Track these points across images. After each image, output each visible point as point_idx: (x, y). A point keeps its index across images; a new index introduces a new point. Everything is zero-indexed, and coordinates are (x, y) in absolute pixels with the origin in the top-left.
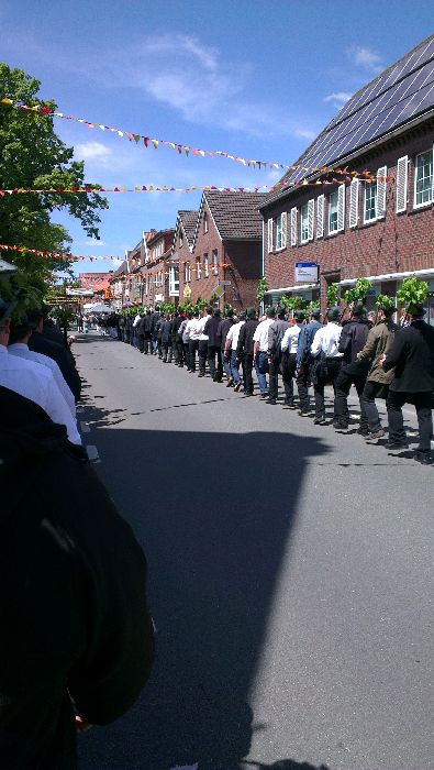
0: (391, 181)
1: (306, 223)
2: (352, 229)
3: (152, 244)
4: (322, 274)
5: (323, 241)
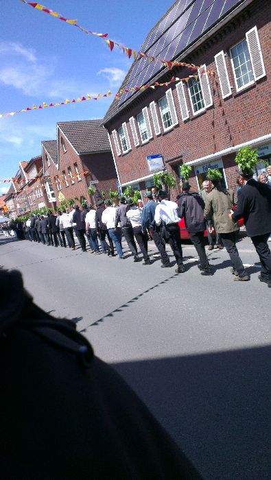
0: (212, 75)
1: (143, 127)
2: (185, 122)
3: (28, 169)
4: (166, 162)
5: (162, 136)
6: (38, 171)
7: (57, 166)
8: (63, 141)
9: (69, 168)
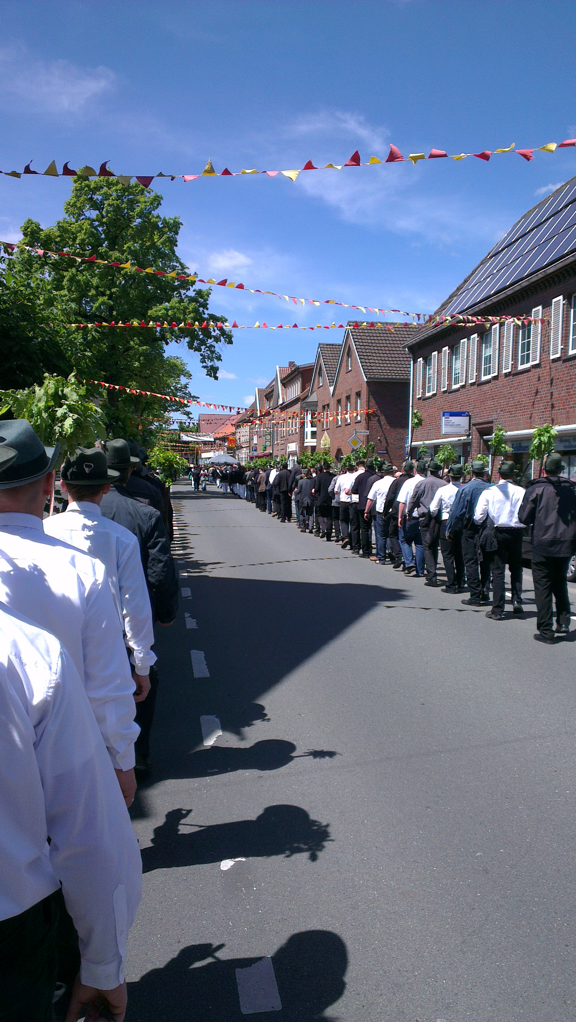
0: (546, 323)
1: (458, 365)
2: (507, 375)
3: (287, 382)
4: (474, 425)
5: (475, 386)
6: (303, 388)
7: (332, 389)
8: (349, 353)
9: (348, 398)
